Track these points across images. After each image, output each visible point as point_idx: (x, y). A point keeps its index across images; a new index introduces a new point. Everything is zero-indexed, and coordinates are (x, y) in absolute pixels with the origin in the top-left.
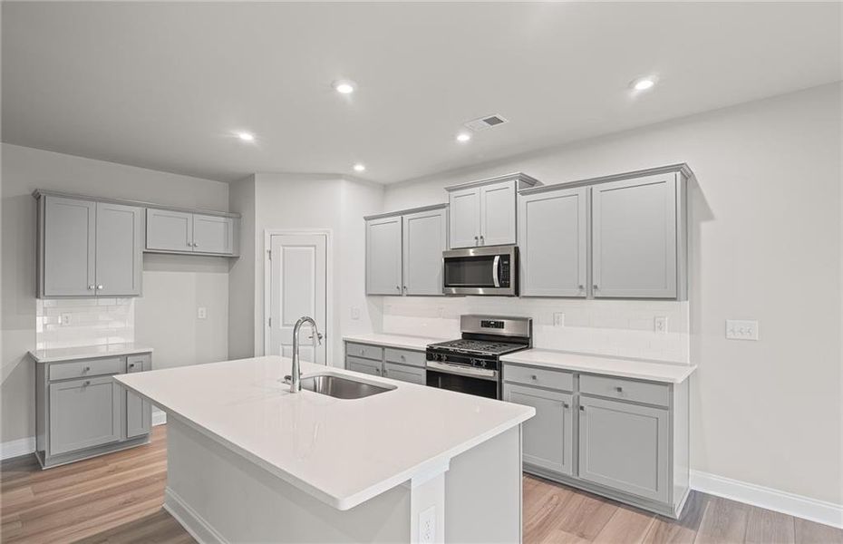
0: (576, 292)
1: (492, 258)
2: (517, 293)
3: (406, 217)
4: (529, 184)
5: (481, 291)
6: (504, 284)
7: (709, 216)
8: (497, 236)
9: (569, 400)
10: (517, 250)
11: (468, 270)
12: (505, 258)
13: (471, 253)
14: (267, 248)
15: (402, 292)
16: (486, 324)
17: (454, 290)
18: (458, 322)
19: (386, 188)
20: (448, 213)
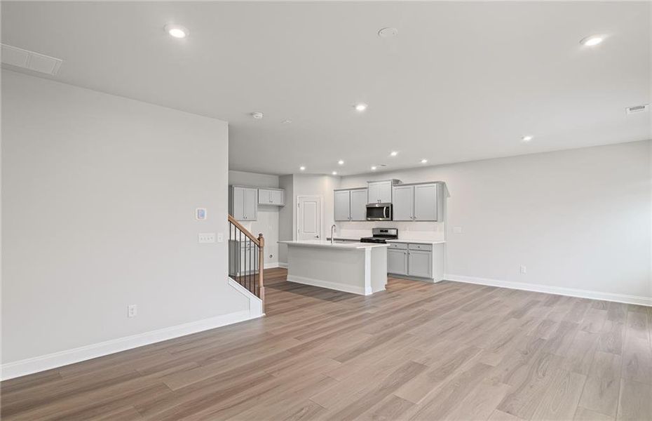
0: (410, 219)
1: (383, 208)
2: (392, 219)
3: (352, 191)
4: (396, 182)
5: (381, 219)
6: (387, 217)
7: (449, 196)
8: (386, 200)
9: (406, 252)
10: (392, 205)
11: (375, 211)
12: (388, 208)
13: (377, 206)
14: (298, 202)
15: (350, 220)
16: (381, 231)
17: (369, 219)
18: (371, 231)
19: (341, 178)
20: (368, 191)
